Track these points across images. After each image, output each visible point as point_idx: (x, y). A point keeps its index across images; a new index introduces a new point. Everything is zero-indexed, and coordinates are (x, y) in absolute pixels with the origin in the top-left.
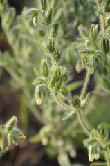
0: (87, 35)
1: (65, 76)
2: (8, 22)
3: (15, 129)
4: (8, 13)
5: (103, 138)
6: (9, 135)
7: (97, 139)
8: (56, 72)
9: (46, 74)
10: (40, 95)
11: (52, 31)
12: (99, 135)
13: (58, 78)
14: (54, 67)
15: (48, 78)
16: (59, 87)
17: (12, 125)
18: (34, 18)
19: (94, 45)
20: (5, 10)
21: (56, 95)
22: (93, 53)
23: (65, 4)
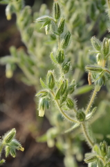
0: (99, 48)
1: (71, 89)
2: (22, 20)
3: (13, 140)
4: (23, 11)
5: (104, 156)
6: (7, 147)
7: (98, 156)
8: (63, 85)
9: (52, 86)
10: (43, 107)
11: (63, 41)
12: (100, 153)
13: (64, 91)
14: (61, 79)
15: (53, 90)
16: (64, 100)
17: (11, 137)
18: (47, 26)
19: (105, 60)
20: (21, 8)
21: (60, 107)
22: (101, 70)
23: (84, 4)
